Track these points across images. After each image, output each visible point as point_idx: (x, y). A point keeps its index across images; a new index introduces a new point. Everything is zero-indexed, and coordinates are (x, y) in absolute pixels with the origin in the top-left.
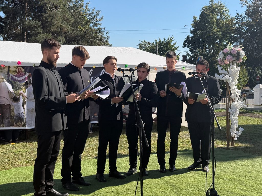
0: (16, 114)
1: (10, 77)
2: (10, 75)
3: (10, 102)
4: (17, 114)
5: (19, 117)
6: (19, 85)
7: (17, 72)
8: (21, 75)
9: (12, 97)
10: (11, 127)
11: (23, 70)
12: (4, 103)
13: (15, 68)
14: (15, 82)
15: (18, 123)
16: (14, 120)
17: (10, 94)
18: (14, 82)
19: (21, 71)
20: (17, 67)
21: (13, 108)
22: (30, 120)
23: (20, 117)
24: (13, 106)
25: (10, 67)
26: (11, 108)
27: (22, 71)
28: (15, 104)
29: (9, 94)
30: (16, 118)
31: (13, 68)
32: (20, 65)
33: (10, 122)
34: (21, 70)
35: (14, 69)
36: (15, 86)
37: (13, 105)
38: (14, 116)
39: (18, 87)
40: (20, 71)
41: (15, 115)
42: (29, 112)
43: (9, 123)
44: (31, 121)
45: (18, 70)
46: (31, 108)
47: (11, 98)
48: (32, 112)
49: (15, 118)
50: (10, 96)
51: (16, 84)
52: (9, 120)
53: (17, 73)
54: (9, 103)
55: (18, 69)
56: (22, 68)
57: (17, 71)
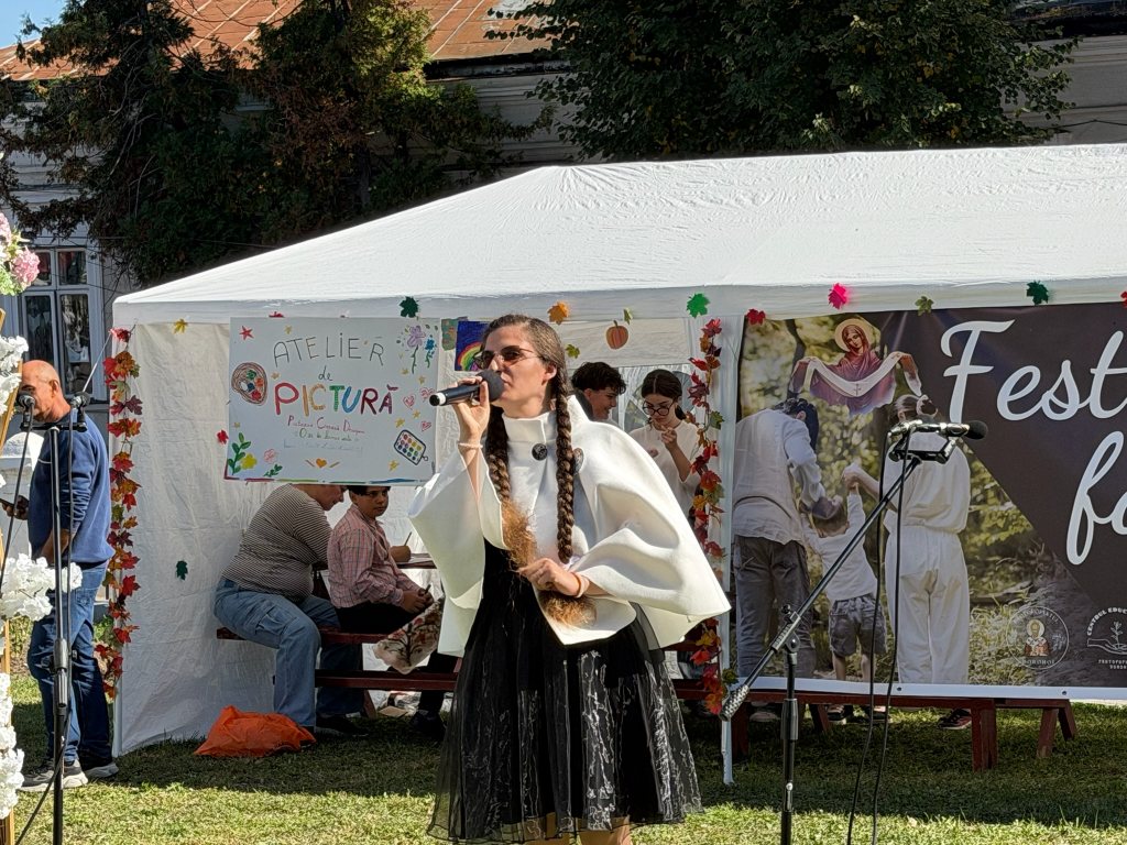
0: (837, 602)
1: (808, 381)
2: (810, 369)
3: (797, 530)
4: (839, 604)
5: (851, 616)
6: (847, 428)
7: (840, 350)
8: (865, 366)
9: (808, 504)
10: (819, 677)
11: (873, 334)
12: (776, 531)
13: (825, 328)
14: (834, 408)
15: (851, 658)
16: (827, 636)
17: (796, 485)
18: (828, 411)
19: (864, 342)
20: (831, 322)
21: (816, 564)
22: (923, 643)
23: (859, 620)
24: (816, 557)
25: (797, 323)
26: (809, 568)
27: (870, 343)
28: (822, 540)
29: (792, 486)
30: (840, 628)
31: (815, 327)
32: (846, 309)
33: (813, 646)
34: (860, 334)
35: (822, 335)
36: (831, 432)
37: (817, 548)
38: (824, 610)
39: (842, 438)
40: (858, 340)
41: (830, 608)
42: (913, 595)
43: (807, 652)
44: (926, 648)
45: (846, 340)
46: (922, 566)
47: (803, 509)
48: (929, 593)
49: (832, 624)
50: (798, 496)
51: (835, 420)
52: (806, 636)
53: (842, 355)
54: (796, 537)
55: (845, 333)
56: (864, 325)
57: (843, 346)
